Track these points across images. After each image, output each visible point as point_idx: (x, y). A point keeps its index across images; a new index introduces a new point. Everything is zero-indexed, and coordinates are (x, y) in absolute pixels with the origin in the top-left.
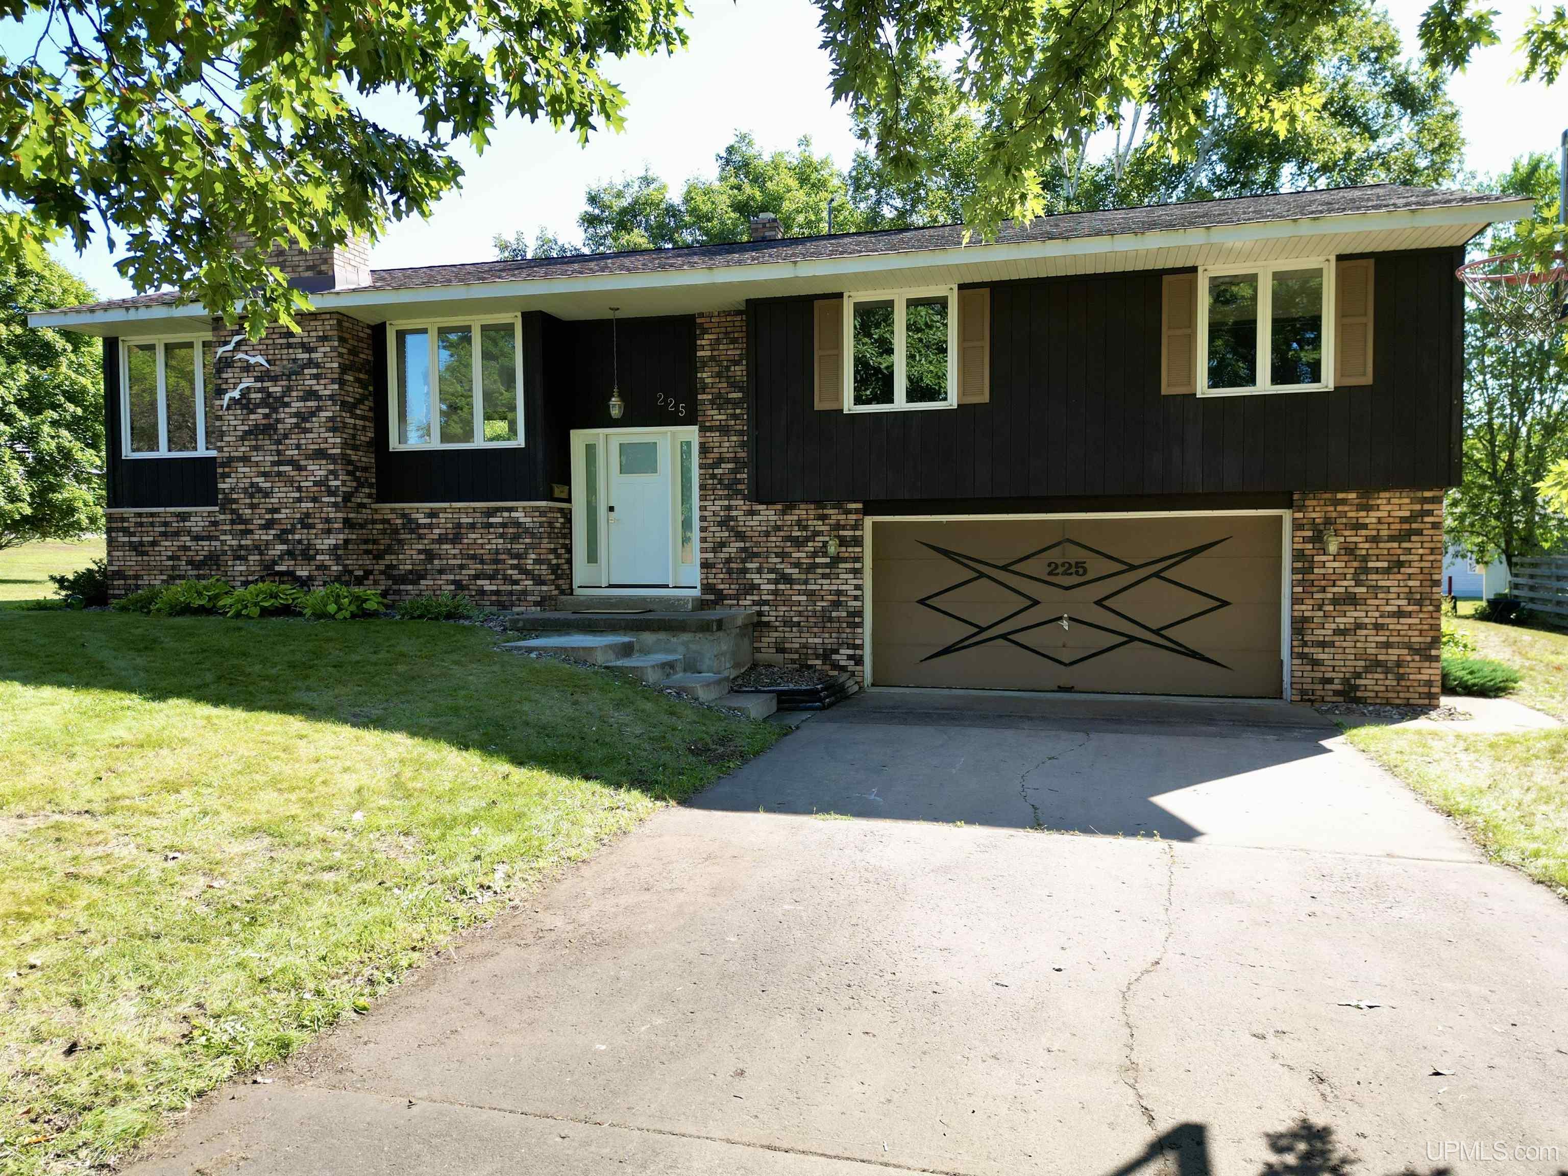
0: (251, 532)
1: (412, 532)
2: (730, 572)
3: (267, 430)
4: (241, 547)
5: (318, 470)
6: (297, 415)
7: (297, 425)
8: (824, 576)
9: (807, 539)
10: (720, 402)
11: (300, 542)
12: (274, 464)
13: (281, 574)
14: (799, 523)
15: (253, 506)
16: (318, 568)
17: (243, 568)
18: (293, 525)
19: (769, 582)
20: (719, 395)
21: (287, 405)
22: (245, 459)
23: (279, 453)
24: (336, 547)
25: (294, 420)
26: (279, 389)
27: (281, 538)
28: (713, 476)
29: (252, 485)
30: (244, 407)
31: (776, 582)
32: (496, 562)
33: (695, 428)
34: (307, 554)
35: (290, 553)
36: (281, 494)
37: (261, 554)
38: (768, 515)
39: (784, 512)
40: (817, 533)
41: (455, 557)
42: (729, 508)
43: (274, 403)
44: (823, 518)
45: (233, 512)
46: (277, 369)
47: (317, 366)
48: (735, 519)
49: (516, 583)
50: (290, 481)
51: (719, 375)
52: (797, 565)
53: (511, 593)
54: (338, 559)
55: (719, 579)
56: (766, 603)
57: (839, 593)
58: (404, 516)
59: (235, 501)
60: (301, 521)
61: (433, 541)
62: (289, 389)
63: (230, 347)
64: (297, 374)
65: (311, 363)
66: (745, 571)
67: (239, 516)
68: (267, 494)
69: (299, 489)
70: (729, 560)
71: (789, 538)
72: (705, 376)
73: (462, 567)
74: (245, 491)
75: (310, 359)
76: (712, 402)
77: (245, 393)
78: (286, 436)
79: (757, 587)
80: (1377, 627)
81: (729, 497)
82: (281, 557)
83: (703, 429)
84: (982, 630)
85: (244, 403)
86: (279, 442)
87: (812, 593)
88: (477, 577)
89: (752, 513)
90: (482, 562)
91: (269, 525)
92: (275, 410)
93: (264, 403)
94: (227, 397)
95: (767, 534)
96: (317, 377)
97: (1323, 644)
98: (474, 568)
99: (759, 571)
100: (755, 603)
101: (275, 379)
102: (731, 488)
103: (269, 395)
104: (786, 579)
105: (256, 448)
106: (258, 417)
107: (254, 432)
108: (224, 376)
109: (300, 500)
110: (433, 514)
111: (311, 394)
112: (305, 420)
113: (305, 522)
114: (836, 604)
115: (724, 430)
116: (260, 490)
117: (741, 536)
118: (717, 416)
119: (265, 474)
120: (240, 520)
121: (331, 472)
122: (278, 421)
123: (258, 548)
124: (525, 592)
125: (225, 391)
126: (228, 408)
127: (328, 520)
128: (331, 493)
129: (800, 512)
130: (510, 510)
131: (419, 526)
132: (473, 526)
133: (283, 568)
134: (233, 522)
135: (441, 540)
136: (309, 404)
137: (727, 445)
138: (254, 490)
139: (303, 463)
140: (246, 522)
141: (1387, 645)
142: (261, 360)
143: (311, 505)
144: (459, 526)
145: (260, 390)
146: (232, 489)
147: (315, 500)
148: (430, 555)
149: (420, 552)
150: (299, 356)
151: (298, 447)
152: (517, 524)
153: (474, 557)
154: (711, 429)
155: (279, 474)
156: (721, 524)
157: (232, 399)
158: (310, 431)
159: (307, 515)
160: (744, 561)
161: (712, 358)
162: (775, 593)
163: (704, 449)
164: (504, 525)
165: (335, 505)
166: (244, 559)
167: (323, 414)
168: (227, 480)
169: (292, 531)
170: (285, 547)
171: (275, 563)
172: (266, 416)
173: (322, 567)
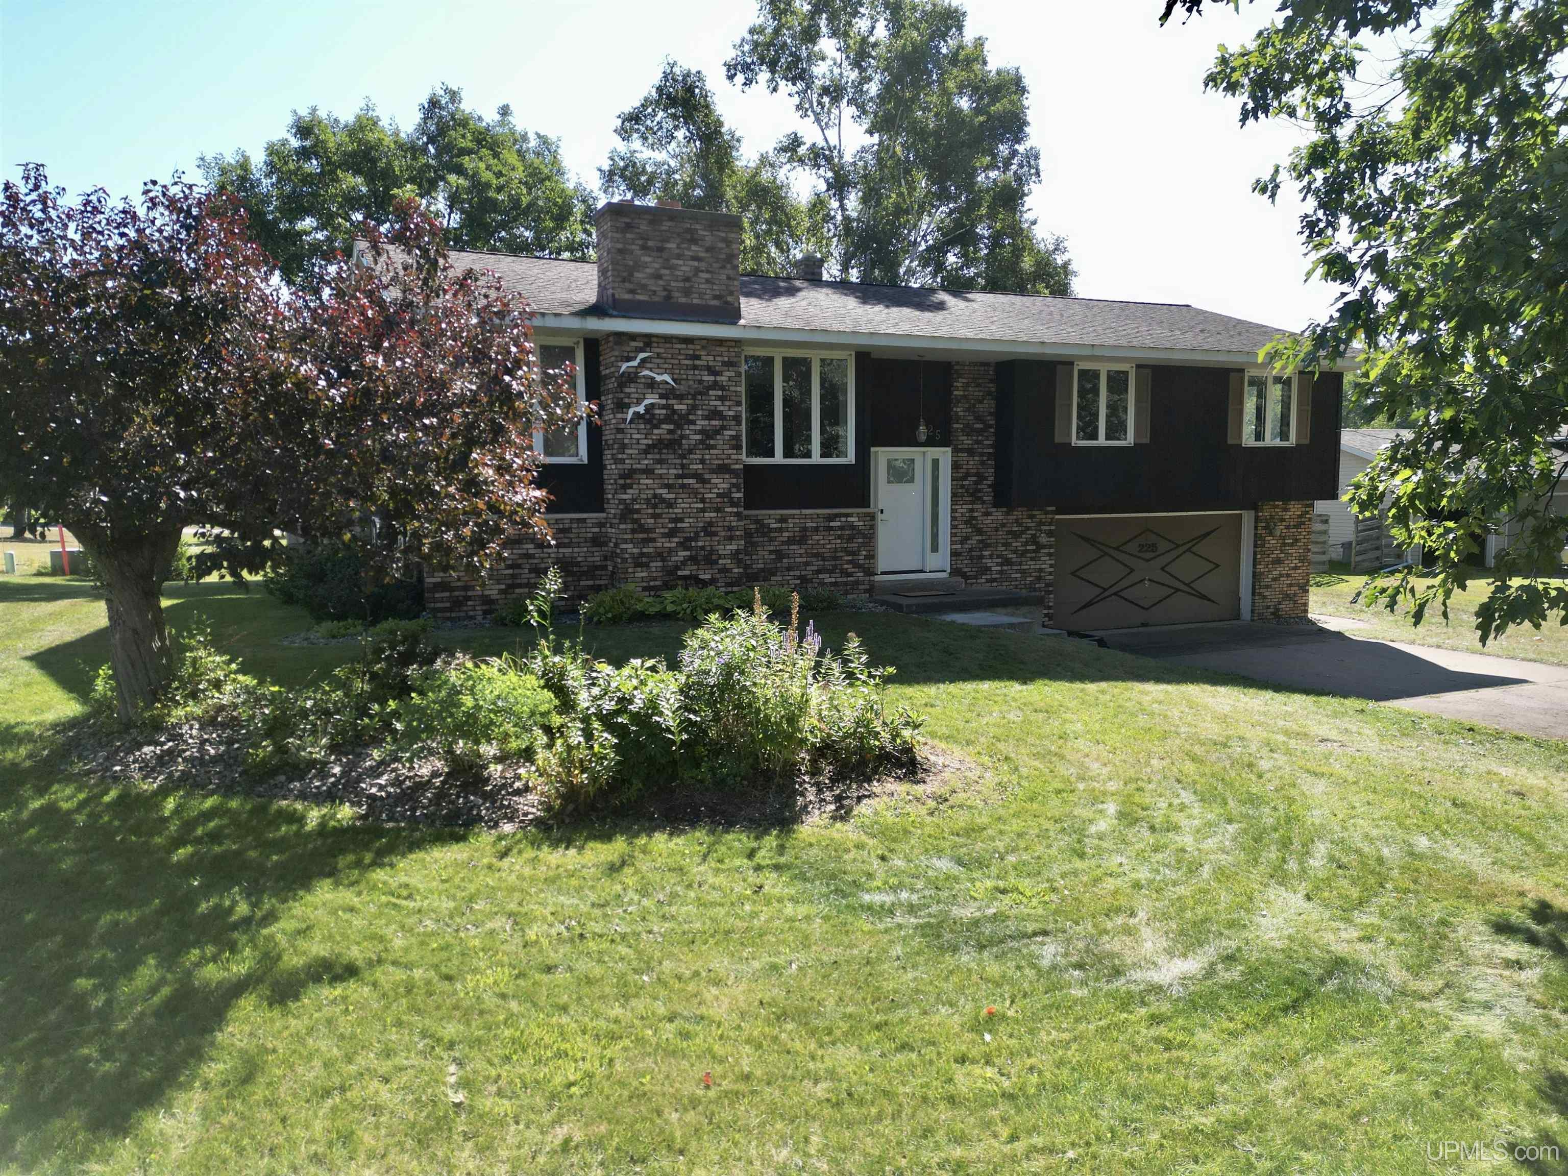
0: (654, 540)
1: (764, 535)
2: (971, 558)
3: (672, 444)
4: (642, 554)
5: (721, 483)
6: (700, 432)
7: (701, 442)
8: (1032, 559)
9: (1022, 532)
10: (969, 430)
11: (703, 548)
12: (678, 476)
13: (685, 578)
14: (1017, 521)
15: (655, 516)
16: (720, 571)
17: (644, 574)
18: (697, 533)
19: (998, 564)
20: (967, 425)
21: (693, 423)
22: (648, 472)
23: (683, 466)
24: (738, 552)
25: (698, 437)
26: (684, 407)
27: (683, 545)
28: (962, 486)
29: (655, 496)
30: (647, 422)
31: (1002, 565)
32: (835, 558)
33: (949, 450)
34: (710, 559)
35: (693, 559)
36: (685, 504)
37: (663, 561)
38: (998, 515)
39: (1007, 514)
40: (1028, 528)
41: (801, 556)
42: (972, 510)
43: (679, 420)
44: (1031, 517)
45: (636, 521)
46: (682, 389)
47: (722, 388)
48: (975, 518)
49: (850, 575)
50: (696, 493)
51: (968, 410)
52: (1015, 552)
53: (846, 584)
54: (739, 562)
55: (964, 564)
56: (995, 580)
57: (1041, 570)
58: (757, 521)
59: (638, 511)
60: (704, 529)
61: (783, 543)
62: (693, 409)
63: (635, 363)
64: (701, 393)
65: (715, 385)
66: (981, 557)
67: (641, 526)
68: (670, 505)
69: (703, 500)
70: (971, 550)
71: (1010, 532)
72: (959, 410)
73: (807, 564)
74: (648, 501)
75: (715, 382)
76: (963, 430)
77: (650, 408)
78: (690, 451)
79: (988, 569)
80: (1288, 575)
81: (972, 503)
82: (684, 563)
83: (956, 451)
84: (1105, 590)
85: (648, 419)
86: (683, 457)
87: (1023, 572)
88: (819, 572)
89: (987, 514)
90: (824, 559)
91: (671, 534)
92: (679, 426)
93: (668, 419)
94: (631, 411)
95: (997, 530)
96: (722, 398)
97: (1268, 587)
98: (817, 564)
99: (991, 557)
100: (988, 581)
101: (680, 397)
102: (975, 496)
103: (674, 412)
104: (1008, 562)
105: (660, 462)
106: (662, 431)
107: (658, 446)
108: (627, 390)
109: (703, 510)
110: (783, 520)
111: (715, 414)
112: (709, 437)
113: (708, 530)
114: (1039, 578)
115: (971, 452)
116: (663, 501)
117: (979, 532)
118: (966, 441)
119: (669, 487)
120: (642, 529)
121: (733, 485)
122: (683, 437)
123: (661, 555)
124: (857, 583)
125: (628, 406)
126: (631, 422)
127: (730, 529)
128: (733, 504)
129: (1017, 514)
130: (847, 515)
131: (771, 530)
132: (816, 529)
133: (687, 573)
134: (633, 531)
135: (790, 541)
136: (713, 422)
137: (971, 463)
138: (656, 501)
139: (707, 476)
140: (648, 531)
141: (1291, 585)
142: (667, 378)
143: (713, 515)
144: (804, 529)
145: (663, 407)
146: (634, 500)
147: (718, 510)
148: (780, 555)
149: (771, 552)
150: (705, 378)
151: (702, 461)
152: (852, 527)
153: (816, 555)
154: (961, 450)
155: (683, 486)
156: (966, 523)
157: (636, 414)
158: (713, 447)
159: (710, 524)
160: (981, 550)
161: (965, 396)
162: (1001, 572)
163: (956, 466)
164: (841, 528)
165: (737, 514)
166: (647, 565)
167: (727, 433)
168: (629, 491)
169: (696, 538)
170: (688, 553)
171: (677, 568)
172: (670, 432)
173: (724, 570)
